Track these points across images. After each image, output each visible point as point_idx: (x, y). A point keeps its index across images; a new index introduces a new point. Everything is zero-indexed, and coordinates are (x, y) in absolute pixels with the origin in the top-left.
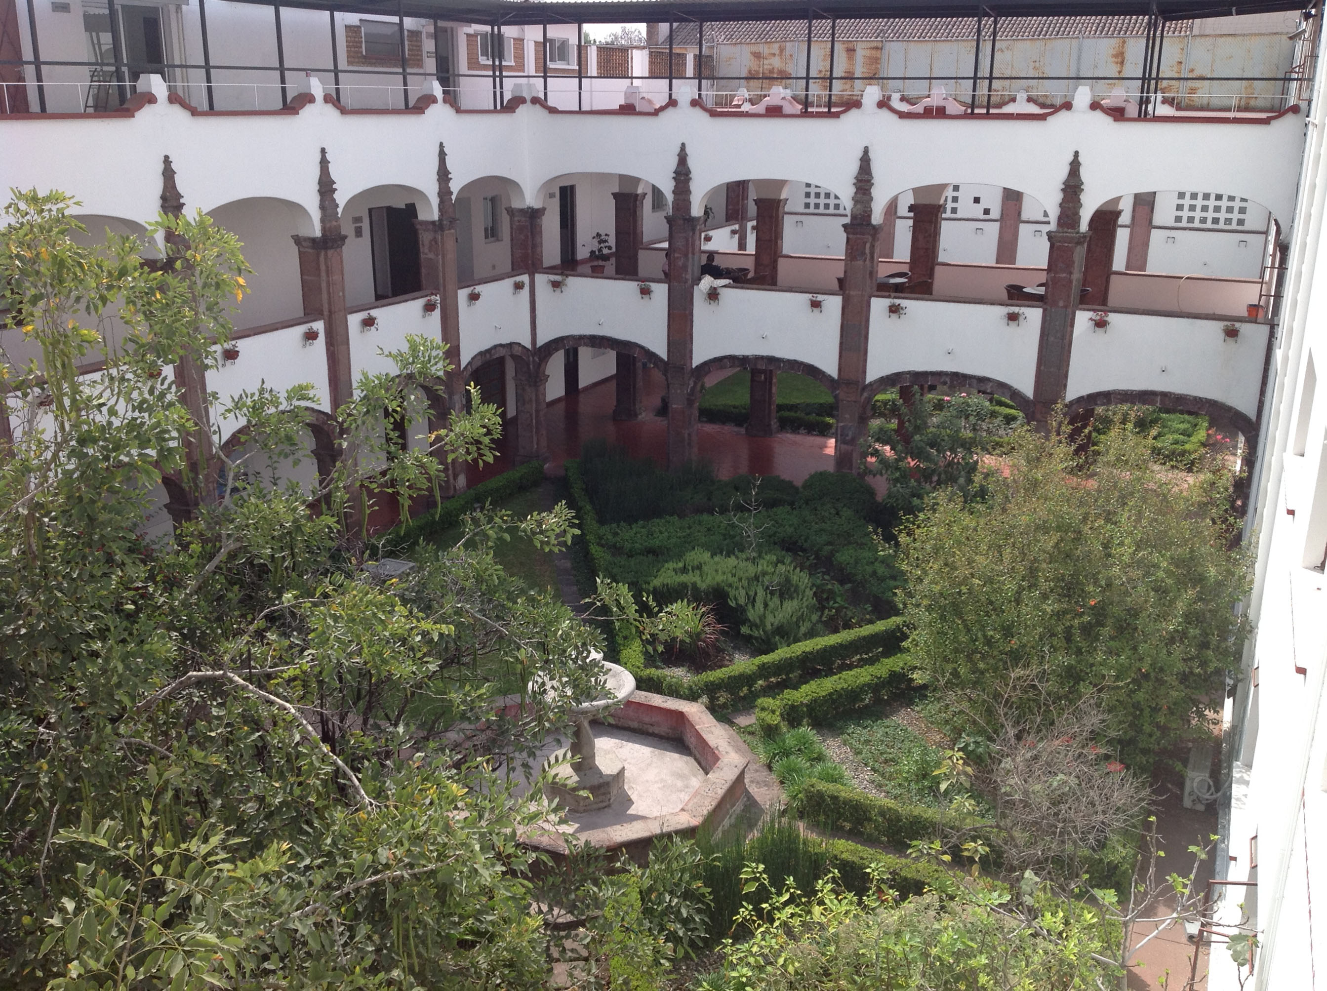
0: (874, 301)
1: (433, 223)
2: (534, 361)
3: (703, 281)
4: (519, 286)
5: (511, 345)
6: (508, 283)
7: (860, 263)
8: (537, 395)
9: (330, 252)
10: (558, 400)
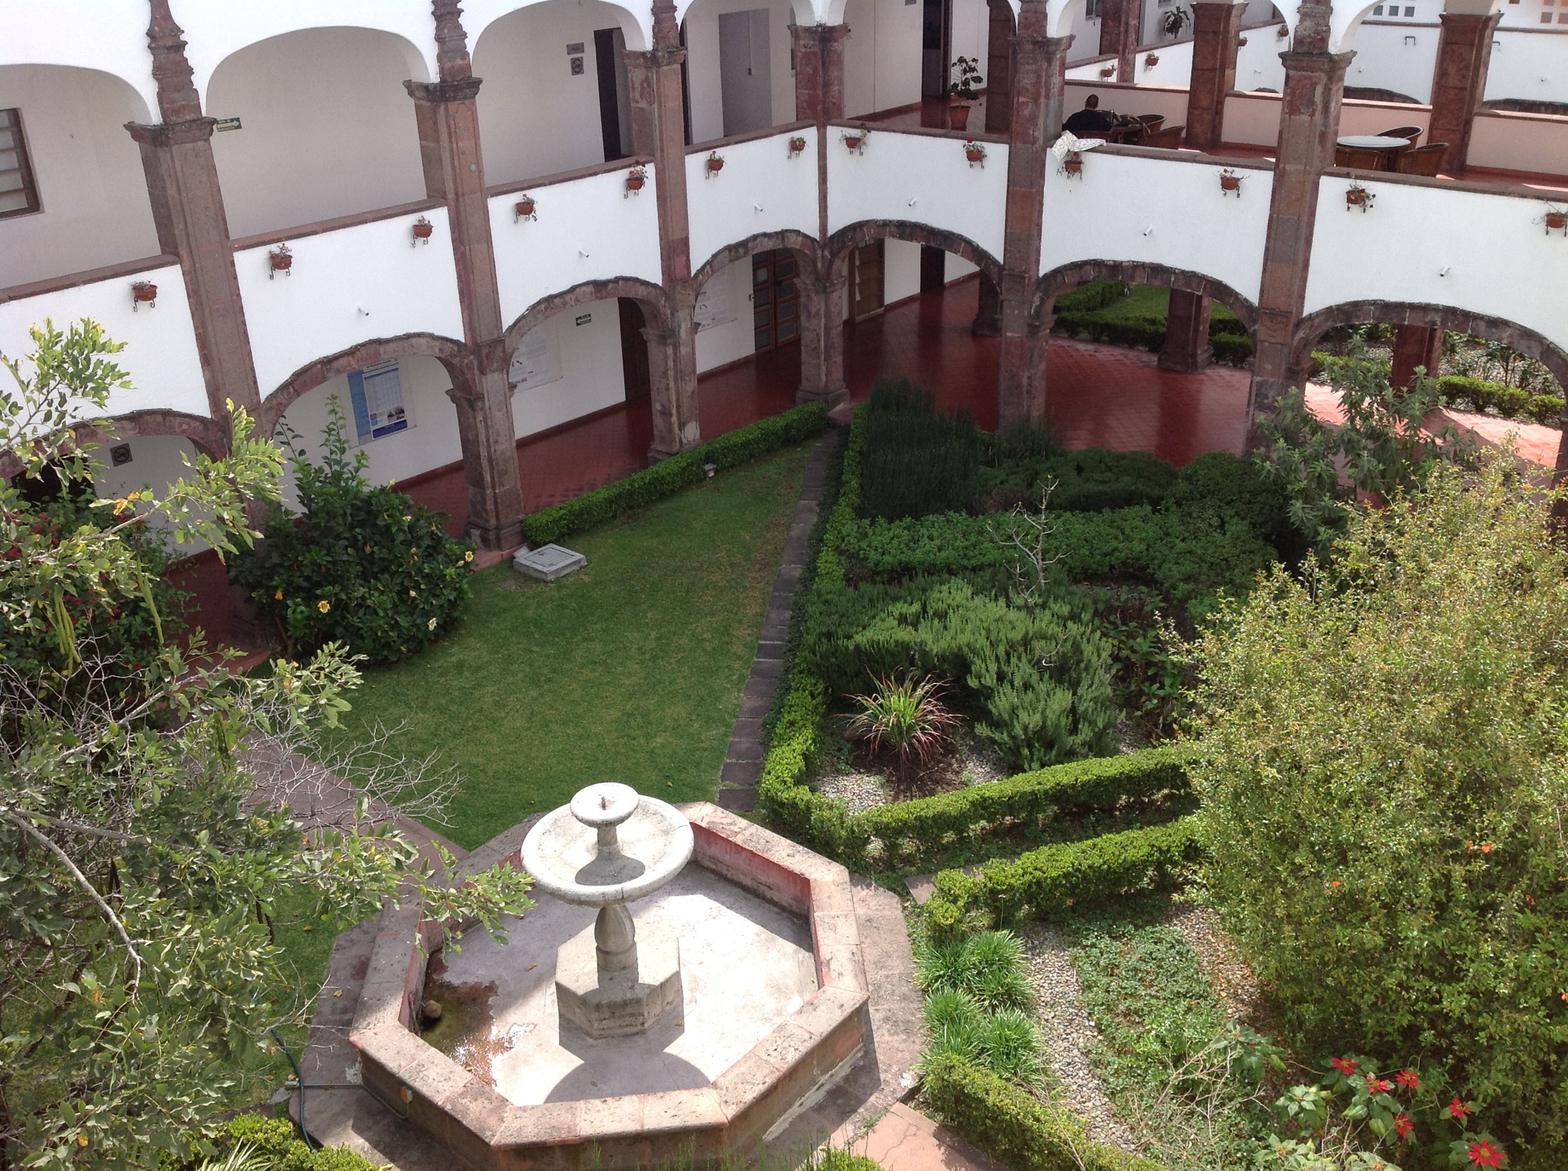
0: (1325, 182)
1: (643, 54)
2: (823, 256)
3: (1059, 141)
4: (797, 146)
5: (783, 234)
6: (779, 143)
7: (1306, 118)
8: (826, 306)
9: (453, 106)
10: (909, 300)
